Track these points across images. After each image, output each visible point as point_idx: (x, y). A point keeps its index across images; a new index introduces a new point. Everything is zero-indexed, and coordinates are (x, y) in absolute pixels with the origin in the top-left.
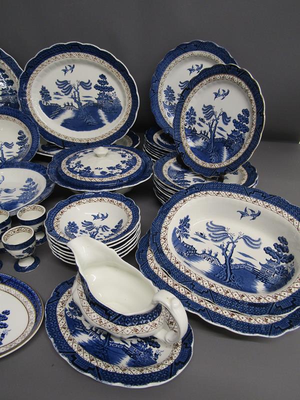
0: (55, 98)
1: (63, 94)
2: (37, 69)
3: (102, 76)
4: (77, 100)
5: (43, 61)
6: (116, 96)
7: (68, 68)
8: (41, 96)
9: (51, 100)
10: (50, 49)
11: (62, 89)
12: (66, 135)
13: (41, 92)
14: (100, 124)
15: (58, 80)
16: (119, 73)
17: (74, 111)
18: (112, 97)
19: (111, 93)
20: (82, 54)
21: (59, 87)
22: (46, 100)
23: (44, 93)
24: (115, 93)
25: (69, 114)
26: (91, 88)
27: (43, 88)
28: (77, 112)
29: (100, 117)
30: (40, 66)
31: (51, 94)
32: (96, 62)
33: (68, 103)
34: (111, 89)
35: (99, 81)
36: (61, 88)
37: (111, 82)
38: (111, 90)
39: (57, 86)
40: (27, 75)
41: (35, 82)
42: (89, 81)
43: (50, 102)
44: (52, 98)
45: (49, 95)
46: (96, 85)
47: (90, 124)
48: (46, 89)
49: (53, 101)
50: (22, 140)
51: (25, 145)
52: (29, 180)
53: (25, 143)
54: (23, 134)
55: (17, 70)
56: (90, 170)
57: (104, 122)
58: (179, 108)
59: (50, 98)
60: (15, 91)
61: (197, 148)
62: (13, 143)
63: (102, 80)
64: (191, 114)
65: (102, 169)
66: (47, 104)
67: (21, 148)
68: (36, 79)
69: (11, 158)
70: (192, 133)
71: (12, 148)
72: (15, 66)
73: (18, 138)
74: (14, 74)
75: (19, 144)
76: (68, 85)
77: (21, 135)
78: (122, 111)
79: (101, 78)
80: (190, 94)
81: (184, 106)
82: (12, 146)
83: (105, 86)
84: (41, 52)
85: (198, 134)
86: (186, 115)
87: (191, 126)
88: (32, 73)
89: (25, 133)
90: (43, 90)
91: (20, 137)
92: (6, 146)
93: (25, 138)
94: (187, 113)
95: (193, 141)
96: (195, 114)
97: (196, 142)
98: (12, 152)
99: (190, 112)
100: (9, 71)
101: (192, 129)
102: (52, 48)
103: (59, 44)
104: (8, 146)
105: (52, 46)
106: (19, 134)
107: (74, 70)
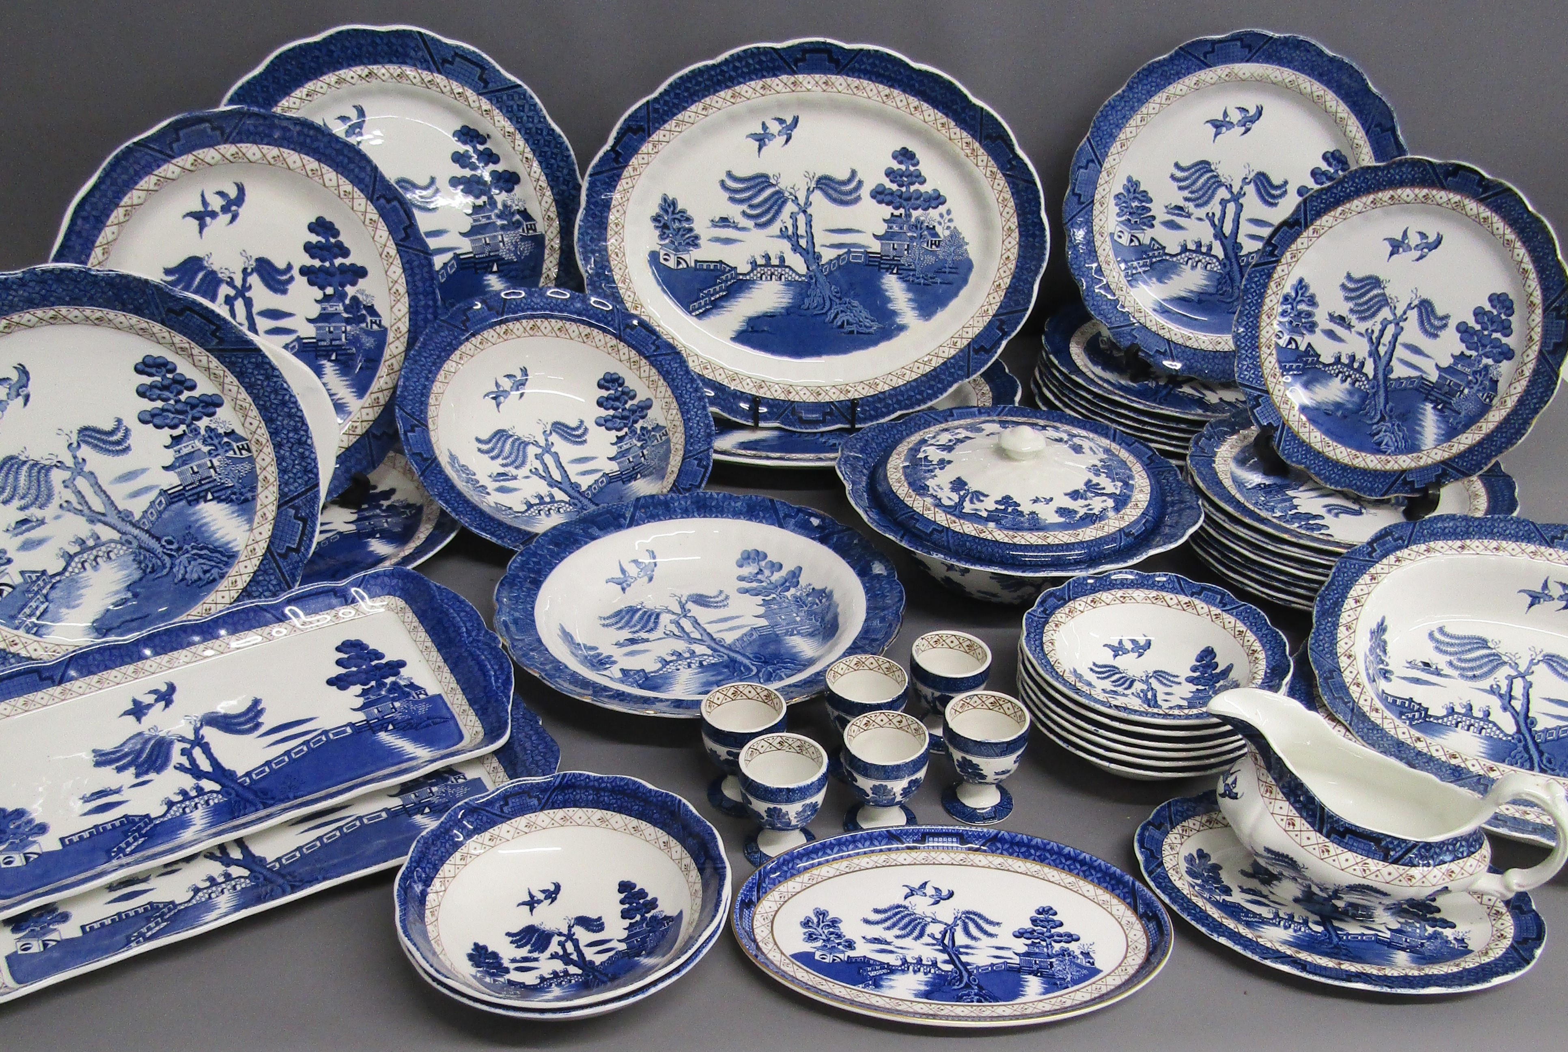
0: (717, 240)
1: (750, 224)
2: (655, 137)
3: (905, 155)
4: (803, 242)
5: (685, 109)
6: (952, 225)
7: (774, 127)
8: (657, 233)
9: (696, 246)
10: (720, 64)
11: (744, 207)
12: (760, 375)
13: (656, 219)
14: (888, 328)
15: (729, 174)
16: (977, 145)
17: (789, 284)
18: (939, 229)
19: (933, 213)
20: (839, 81)
21: (732, 199)
22: (676, 250)
23: (671, 220)
24: (949, 212)
26: (858, 199)
27: (669, 205)
28: (801, 288)
29: (889, 300)
30: (671, 125)
31: (701, 227)
32: (890, 107)
33: (767, 257)
34: (936, 200)
35: (890, 173)
36: (741, 201)
37: (935, 175)
38: (933, 204)
39: (727, 195)
40: (616, 160)
41: (642, 183)
42: (854, 173)
43: (692, 256)
44: (702, 241)
45: (691, 230)
46: (880, 185)
47: (847, 328)
48: (680, 207)
49: (707, 252)
50: (615, 409)
51: (638, 426)
52: (748, 558)
53: (636, 422)
54: (621, 385)
55: (541, 134)
56: (1019, 509)
57: (899, 320)
58: (1255, 283)
59: (694, 242)
60: (519, 212)
61: (1324, 407)
62: (582, 422)
63: (903, 167)
64: (1299, 298)
65: (1051, 499)
66: (679, 263)
67: (620, 439)
68: (647, 171)
69: (596, 481)
70: (1302, 361)
71: (585, 441)
72: (533, 118)
73: (600, 404)
74: (528, 150)
75: (609, 424)
76: (769, 192)
77: (612, 392)
78: (972, 278)
79: (900, 163)
80: (1299, 240)
81: (1275, 276)
82: (584, 434)
83: (912, 188)
84: (681, 78)
85: (1325, 365)
86: (1282, 303)
87: (1298, 339)
88: (635, 151)
89: (632, 381)
90: (667, 212)
91: (608, 399)
92: (562, 436)
93: (630, 403)
94: (1286, 299)
95: (1307, 385)
96: (1312, 302)
97: (1317, 390)
98: (593, 458)
99: (1293, 294)
100: (509, 139)
101: (1302, 348)
102: (726, 62)
103: (758, 48)
104: (570, 433)
105: (727, 55)
106: (600, 386)
107: (795, 133)
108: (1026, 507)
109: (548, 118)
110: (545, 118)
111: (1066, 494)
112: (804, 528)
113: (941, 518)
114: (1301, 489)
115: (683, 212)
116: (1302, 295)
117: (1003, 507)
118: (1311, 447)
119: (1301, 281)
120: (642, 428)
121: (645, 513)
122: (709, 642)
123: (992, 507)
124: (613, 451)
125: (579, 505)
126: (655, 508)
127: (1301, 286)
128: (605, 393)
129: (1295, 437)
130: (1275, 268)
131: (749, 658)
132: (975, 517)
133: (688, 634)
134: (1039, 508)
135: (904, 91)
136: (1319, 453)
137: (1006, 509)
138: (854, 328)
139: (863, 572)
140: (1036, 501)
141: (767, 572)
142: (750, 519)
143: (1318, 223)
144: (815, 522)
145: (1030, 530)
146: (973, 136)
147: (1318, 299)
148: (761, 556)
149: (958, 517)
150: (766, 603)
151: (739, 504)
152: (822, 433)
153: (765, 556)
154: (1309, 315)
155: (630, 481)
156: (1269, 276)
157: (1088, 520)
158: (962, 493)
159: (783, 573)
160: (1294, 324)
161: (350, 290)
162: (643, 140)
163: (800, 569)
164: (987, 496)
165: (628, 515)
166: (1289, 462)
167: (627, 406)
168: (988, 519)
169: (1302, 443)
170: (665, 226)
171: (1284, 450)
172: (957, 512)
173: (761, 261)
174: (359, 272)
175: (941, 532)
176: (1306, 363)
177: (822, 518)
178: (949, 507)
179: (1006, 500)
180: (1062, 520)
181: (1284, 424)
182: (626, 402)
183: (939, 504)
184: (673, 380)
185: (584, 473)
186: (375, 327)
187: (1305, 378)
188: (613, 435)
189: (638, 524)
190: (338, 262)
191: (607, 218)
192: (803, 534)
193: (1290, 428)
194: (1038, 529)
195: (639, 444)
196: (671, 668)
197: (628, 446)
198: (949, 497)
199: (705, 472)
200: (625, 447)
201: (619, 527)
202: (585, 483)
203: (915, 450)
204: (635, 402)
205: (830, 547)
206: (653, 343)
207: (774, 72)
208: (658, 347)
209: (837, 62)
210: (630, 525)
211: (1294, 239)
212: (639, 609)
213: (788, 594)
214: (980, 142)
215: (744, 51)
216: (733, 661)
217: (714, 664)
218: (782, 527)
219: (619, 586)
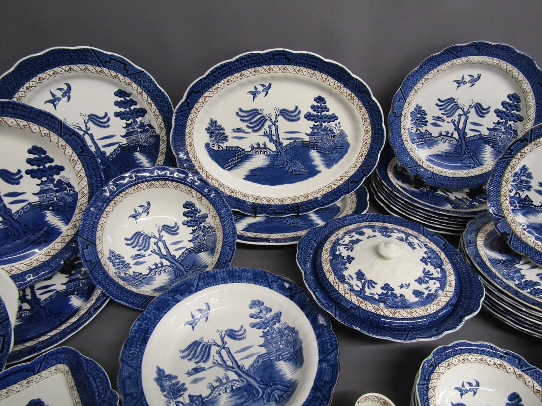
0: (236, 137)
1: (250, 130)
2: (205, 95)
3: (320, 99)
4: (274, 138)
5: (218, 82)
6: (341, 128)
7: (260, 88)
8: (208, 135)
9: (227, 140)
10: (235, 61)
11: (248, 123)
12: (256, 194)
13: (208, 129)
14: (312, 172)
15: (240, 109)
16: (353, 95)
17: (268, 155)
18: (335, 131)
19: (332, 124)
20: (290, 67)
21: (242, 120)
22: (217, 142)
23: (215, 130)
24: (339, 123)
25: (259, 161)
26: (299, 119)
27: (213, 123)
28: (274, 157)
29: (312, 161)
30: (212, 89)
31: (228, 132)
32: (314, 79)
33: (258, 144)
34: (334, 118)
35: (313, 107)
36: (246, 121)
37: (333, 107)
38: (333, 119)
39: (239, 119)
40: (188, 106)
41: (201, 115)
42: (297, 108)
43: (225, 145)
44: (229, 138)
45: (224, 134)
46: (308, 112)
47: (294, 173)
48: (218, 124)
49: (231, 143)
50: (192, 217)
51: (202, 225)
52: (255, 304)
53: (201, 223)
54: (193, 207)
55: (155, 92)
56: (394, 292)
57: (318, 169)
58: (500, 167)
59: (225, 139)
60: (148, 125)
61: (534, 225)
62: (176, 224)
63: (319, 105)
64: (522, 174)
65: (409, 285)
66: (219, 148)
67: (194, 231)
68: (202, 110)
69: (183, 253)
70: (522, 203)
71: (178, 233)
72: (150, 85)
73: (184, 215)
74: (149, 99)
75: (189, 224)
76: (258, 117)
77: (190, 210)
78: (349, 150)
79: (318, 103)
80: (526, 148)
81: (511, 164)
82: (177, 229)
83: (323, 113)
84: (216, 68)
85: (535, 206)
86: (514, 177)
87: (521, 193)
88: (196, 101)
89: (198, 205)
90: (213, 126)
91: (188, 212)
92: (167, 232)
93: (198, 214)
94: (516, 174)
95: (524, 214)
96: (529, 176)
97: (530, 217)
98: (181, 241)
99: (519, 172)
100: (140, 95)
101: (523, 197)
102: (237, 60)
103: (252, 54)
104: (171, 230)
105: (237, 57)
106: (184, 207)
107: (270, 91)
108: (398, 292)
109: (158, 85)
110: (156, 85)
111: (416, 281)
112: (282, 290)
113: (355, 299)
114: (521, 262)
115: (220, 126)
116: (524, 173)
117: (385, 292)
118: (528, 245)
119: (524, 166)
120: (204, 226)
121: (204, 282)
122: (236, 369)
123: (380, 291)
124: (191, 237)
125: (175, 267)
126: (209, 278)
127: (524, 169)
128: (186, 210)
129: (519, 239)
130: (511, 160)
131: (257, 382)
132: (371, 299)
133: (225, 362)
134: (404, 291)
135: (321, 72)
136: (532, 248)
137: (387, 293)
138: (297, 173)
139: (314, 322)
140: (402, 287)
141: (264, 312)
142: (255, 283)
143: (538, 140)
144: (287, 285)
145: (402, 307)
146: (352, 91)
147: (533, 175)
148: (261, 304)
149: (363, 299)
150: (265, 335)
151: (249, 274)
152: (284, 217)
153: (263, 304)
154: (527, 182)
155: (199, 253)
156: (508, 164)
157: (430, 299)
158: (363, 281)
159: (272, 313)
160: (519, 186)
161: (56, 177)
162: (199, 97)
163: (281, 313)
164: (376, 284)
165: (195, 285)
166: (516, 251)
167: (197, 216)
168: (379, 301)
169: (523, 242)
170: (212, 132)
171: (513, 245)
172: (362, 295)
173: (255, 146)
174: (60, 169)
175: (356, 309)
176: (525, 204)
177: (290, 284)
178: (358, 291)
179: (386, 287)
180: (417, 299)
181: (513, 233)
182: (196, 214)
183: (352, 290)
184: (217, 206)
185: (177, 250)
186: (71, 192)
187: (523, 211)
188: (190, 229)
189: (200, 290)
190: (47, 165)
191: (185, 131)
192: (280, 293)
193: (516, 235)
194: (407, 307)
195: (203, 234)
196: (216, 392)
197: (198, 235)
198: (357, 284)
199: (233, 253)
200: (196, 235)
201: (191, 292)
202: (178, 254)
203: (334, 248)
204: (200, 214)
205: (295, 302)
207: (260, 64)
208: (209, 191)
209: (289, 60)
210: (196, 291)
211: (523, 148)
212: (200, 343)
213: (275, 327)
214: (355, 94)
215: (245, 55)
216: (249, 384)
217: (239, 389)
218: (270, 288)
219: (191, 326)
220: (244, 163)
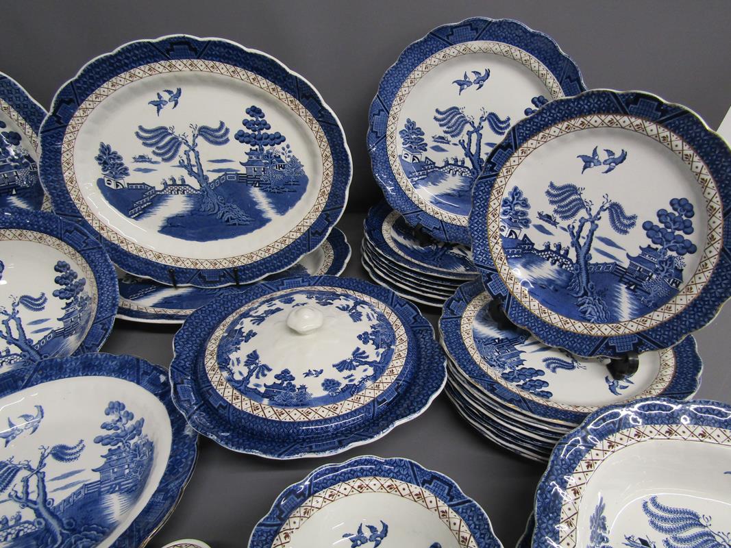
0: (139, 170)
1: (159, 159)
2: (83, 105)
3: (254, 111)
4: (195, 169)
5: (99, 86)
6: (291, 154)
7: (166, 97)
8: (101, 167)
9: (127, 174)
10: (116, 55)
11: (154, 149)
12: (176, 254)
13: (99, 158)
14: (258, 221)
15: (141, 128)
16: (297, 102)
17: (190, 196)
18: (283, 157)
19: (278, 148)
20: (199, 63)
21: (145, 144)
22: (114, 177)
23: (108, 159)
24: (288, 147)
25: (177, 205)
26: (227, 141)
27: (105, 149)
28: (198, 198)
29: (256, 203)
30: (92, 97)
31: (128, 162)
32: (237, 79)
33: (173, 180)
34: (278, 139)
35: (245, 123)
36: (151, 145)
37: (276, 123)
38: (278, 141)
39: (141, 141)
40: (58, 122)
41: (81, 136)
42: (222, 124)
43: (125, 181)
44: (130, 171)
45: (122, 164)
46: (240, 131)
47: (231, 222)
48: (113, 150)
49: (134, 178)
50: (66, 284)
51: (79, 296)
52: (113, 408)
53: (78, 293)
54: (68, 269)
55: (27, 108)
56: (293, 382)
57: (265, 216)
58: (482, 191)
59: (125, 172)
60: (26, 157)
61: (539, 282)
62: (43, 294)
63: (254, 119)
64: (515, 202)
65: (322, 371)
66: (117, 186)
67: (68, 305)
68: (83, 128)
69: (45, 337)
70: (521, 248)
71: (43, 308)
72: (19, 97)
73: (57, 281)
74: (20, 118)
75: (62, 295)
76: (168, 138)
77: (64, 273)
78: (309, 187)
79: (252, 116)
80: (512, 159)
81: (496, 186)
82: (44, 302)
83: (262, 132)
84: (91, 65)
85: (538, 251)
86: (503, 206)
87: (517, 231)
88: (71, 116)
89: (74, 267)
90: (105, 154)
91: (62, 277)
92: (26, 305)
93: (75, 280)
94: (505, 202)
95: (525, 266)
96: (525, 204)
97: (533, 269)
98: (47, 320)
99: (511, 199)
100: (6, 112)
101: (521, 238)
102: (119, 53)
103: (139, 43)
104: (33, 303)
105: (119, 49)
106: (56, 270)
107: (180, 100)
108: (298, 381)
109: (30, 97)
110: (27, 97)
111: (334, 366)
112: (153, 385)
113: (229, 394)
114: (526, 343)
115: (115, 153)
116: (517, 199)
117: (279, 382)
119: (516, 189)
120: (81, 298)
121: (41, 375)
123: (271, 381)
124: (62, 313)
125: (28, 356)
126: (51, 369)
127: (516, 192)
128: (59, 274)
130: (495, 180)
131: (62, 525)
132: (254, 394)
133: (28, 494)
134: (309, 382)
135: (245, 68)
137: (282, 384)
138: (236, 221)
139: (177, 433)
140: (307, 374)
141: (124, 420)
142: (118, 377)
143: (525, 145)
144: (162, 379)
145: (296, 406)
146: (294, 97)
147: (529, 202)
148: (121, 407)
149: (242, 392)
150: (110, 454)
151: (115, 363)
152: (220, 288)
153: (124, 407)
154: (524, 214)
155: (68, 336)
156: (492, 186)
157: (347, 392)
158: (252, 367)
159: (134, 422)
160: (513, 220)
162: (75, 109)
163: (144, 420)
164: (270, 370)
165: (26, 378)
167: (73, 283)
168: (264, 396)
170: (105, 163)
171: (511, 314)
172: (242, 388)
173: (170, 182)
175: (224, 408)
176: (524, 249)
178: (238, 382)
179: (285, 375)
180: (326, 393)
181: (510, 295)
182: (72, 280)
183: (230, 380)
184: (95, 266)
185: (37, 332)
187: (524, 260)
188: (63, 302)
189: (33, 385)
191: (60, 159)
192: (149, 390)
193: (514, 298)
194: (303, 405)
195: (79, 308)
197: (73, 310)
198: (240, 371)
199: (105, 334)
200: (71, 310)
202: (36, 338)
203: (235, 323)
204: (77, 280)
205: (164, 404)
206: (84, 242)
207: (155, 59)
208: (87, 244)
209: (195, 50)
211: (507, 158)
212: (6, 465)
213: (132, 442)
214: (299, 100)
215: (130, 45)
216: (48, 529)
217: (28, 535)
218: (138, 383)
219: (5, 440)
220: (156, 209)
